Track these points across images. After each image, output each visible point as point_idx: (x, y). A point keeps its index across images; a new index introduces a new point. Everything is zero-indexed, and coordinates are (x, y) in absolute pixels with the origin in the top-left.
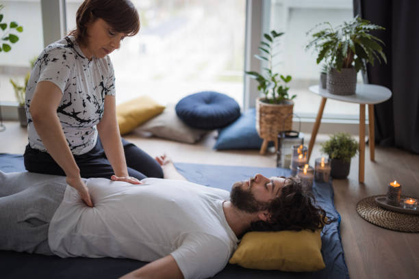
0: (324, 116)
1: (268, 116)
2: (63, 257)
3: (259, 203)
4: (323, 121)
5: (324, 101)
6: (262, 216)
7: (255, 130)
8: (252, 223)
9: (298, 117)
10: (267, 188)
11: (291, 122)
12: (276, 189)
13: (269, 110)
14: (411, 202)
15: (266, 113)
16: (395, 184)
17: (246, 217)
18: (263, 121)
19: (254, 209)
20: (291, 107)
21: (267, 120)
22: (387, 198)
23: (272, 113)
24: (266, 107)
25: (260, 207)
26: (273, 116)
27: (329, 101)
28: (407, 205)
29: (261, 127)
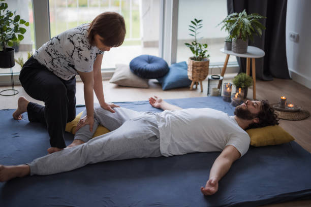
0: (228, 63)
1: (198, 68)
2: (167, 156)
3: (253, 114)
4: (228, 66)
5: (228, 56)
6: (255, 121)
7: (187, 76)
8: (250, 125)
9: (211, 66)
10: (254, 106)
11: (208, 68)
12: (259, 107)
13: (199, 65)
14: (291, 105)
15: (198, 66)
16: (284, 98)
17: (247, 122)
18: (194, 70)
19: (251, 118)
20: (208, 62)
21: (197, 70)
22: (279, 105)
23: (201, 66)
24: (198, 63)
25: (254, 117)
26: (201, 68)
27: (231, 56)
28: (289, 107)
29: (193, 74)
